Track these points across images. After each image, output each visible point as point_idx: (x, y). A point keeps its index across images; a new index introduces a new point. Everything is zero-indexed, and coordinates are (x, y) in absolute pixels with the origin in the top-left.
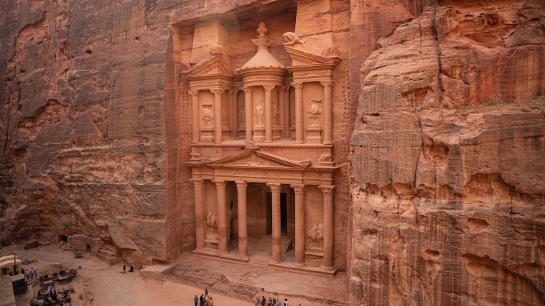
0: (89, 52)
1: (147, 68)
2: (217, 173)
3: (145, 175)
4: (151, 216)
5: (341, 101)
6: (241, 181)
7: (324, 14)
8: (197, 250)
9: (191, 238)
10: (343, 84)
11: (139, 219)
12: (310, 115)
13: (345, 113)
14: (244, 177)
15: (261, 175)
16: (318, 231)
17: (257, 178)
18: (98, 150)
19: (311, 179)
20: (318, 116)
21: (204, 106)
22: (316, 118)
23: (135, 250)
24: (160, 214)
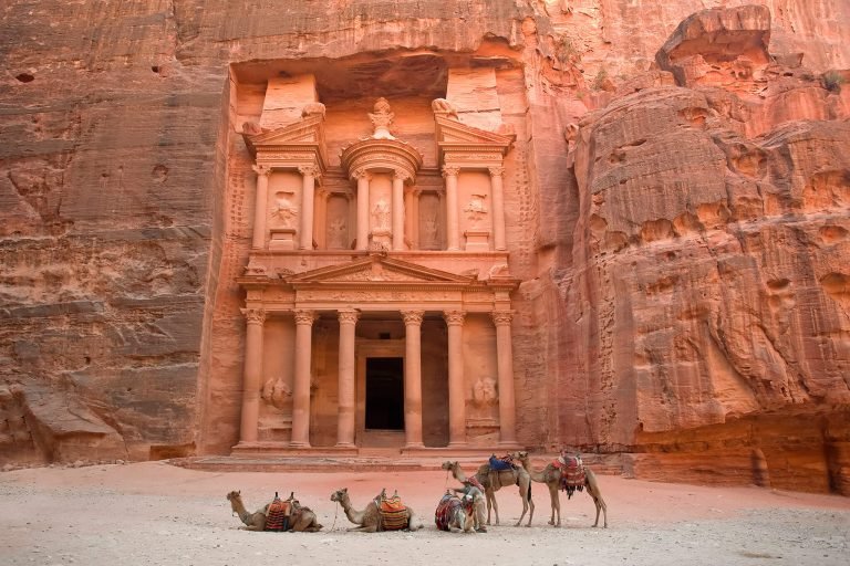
0: (26, 78)
1: (180, 111)
2: (300, 296)
3: (154, 283)
4: (161, 358)
5: (514, 199)
6: (347, 308)
7: (489, 89)
8: (244, 444)
9: (226, 426)
10: (518, 179)
11: (127, 367)
12: (470, 214)
13: (522, 214)
14: (355, 303)
15: (388, 296)
16: (486, 390)
17: (381, 303)
18: (23, 242)
19: (478, 302)
20: (481, 216)
21: (280, 194)
22: (479, 219)
23: (101, 435)
24: (185, 352)
